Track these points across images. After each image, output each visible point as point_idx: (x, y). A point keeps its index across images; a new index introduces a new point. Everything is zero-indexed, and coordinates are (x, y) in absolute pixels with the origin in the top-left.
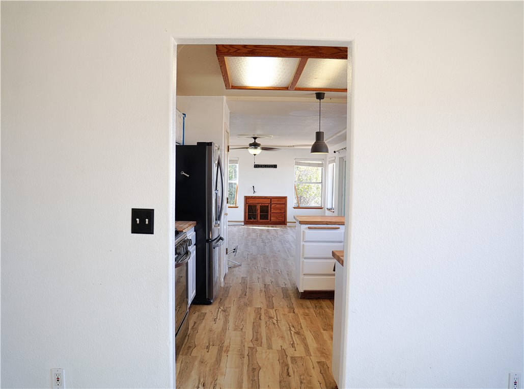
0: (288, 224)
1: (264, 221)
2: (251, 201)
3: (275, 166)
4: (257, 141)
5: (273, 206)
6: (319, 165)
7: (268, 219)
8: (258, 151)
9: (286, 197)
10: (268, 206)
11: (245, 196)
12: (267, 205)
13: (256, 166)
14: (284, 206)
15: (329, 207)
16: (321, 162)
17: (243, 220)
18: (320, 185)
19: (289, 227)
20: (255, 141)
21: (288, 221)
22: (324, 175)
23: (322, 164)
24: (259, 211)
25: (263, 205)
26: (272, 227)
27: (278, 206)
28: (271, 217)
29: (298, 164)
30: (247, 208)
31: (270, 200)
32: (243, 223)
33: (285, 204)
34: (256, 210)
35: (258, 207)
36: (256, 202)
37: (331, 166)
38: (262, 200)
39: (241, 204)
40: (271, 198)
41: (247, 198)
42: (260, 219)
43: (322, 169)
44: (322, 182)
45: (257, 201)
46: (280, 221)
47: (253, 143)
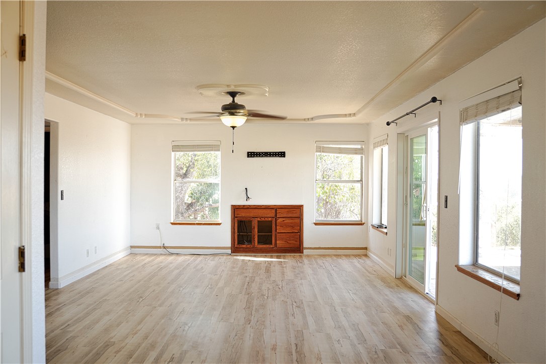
0: (304, 251)
1: (264, 246)
2: (242, 214)
3: (282, 154)
4: (239, 100)
5: (279, 220)
6: (356, 152)
7: (271, 244)
8: (239, 120)
9: (302, 206)
10: (271, 221)
11: (233, 206)
12: (270, 219)
13: (251, 155)
14: (297, 221)
15: (376, 222)
16: (359, 147)
17: (229, 245)
18: (359, 185)
19: (308, 256)
20: (233, 101)
21: (305, 245)
22: (365, 169)
23: (362, 149)
24: (256, 230)
25: (263, 219)
26: (278, 257)
27: (288, 221)
28: (276, 240)
29: (320, 149)
30: (236, 225)
31: (274, 211)
32: (229, 251)
33: (300, 218)
34: (251, 229)
35: (255, 224)
36: (252, 215)
37: (377, 152)
38: (260, 211)
39: (225, 218)
40: (276, 209)
41: (235, 209)
42: (259, 242)
43: (362, 158)
44: (361, 180)
45: (252, 213)
46: (291, 246)
47: (230, 104)
